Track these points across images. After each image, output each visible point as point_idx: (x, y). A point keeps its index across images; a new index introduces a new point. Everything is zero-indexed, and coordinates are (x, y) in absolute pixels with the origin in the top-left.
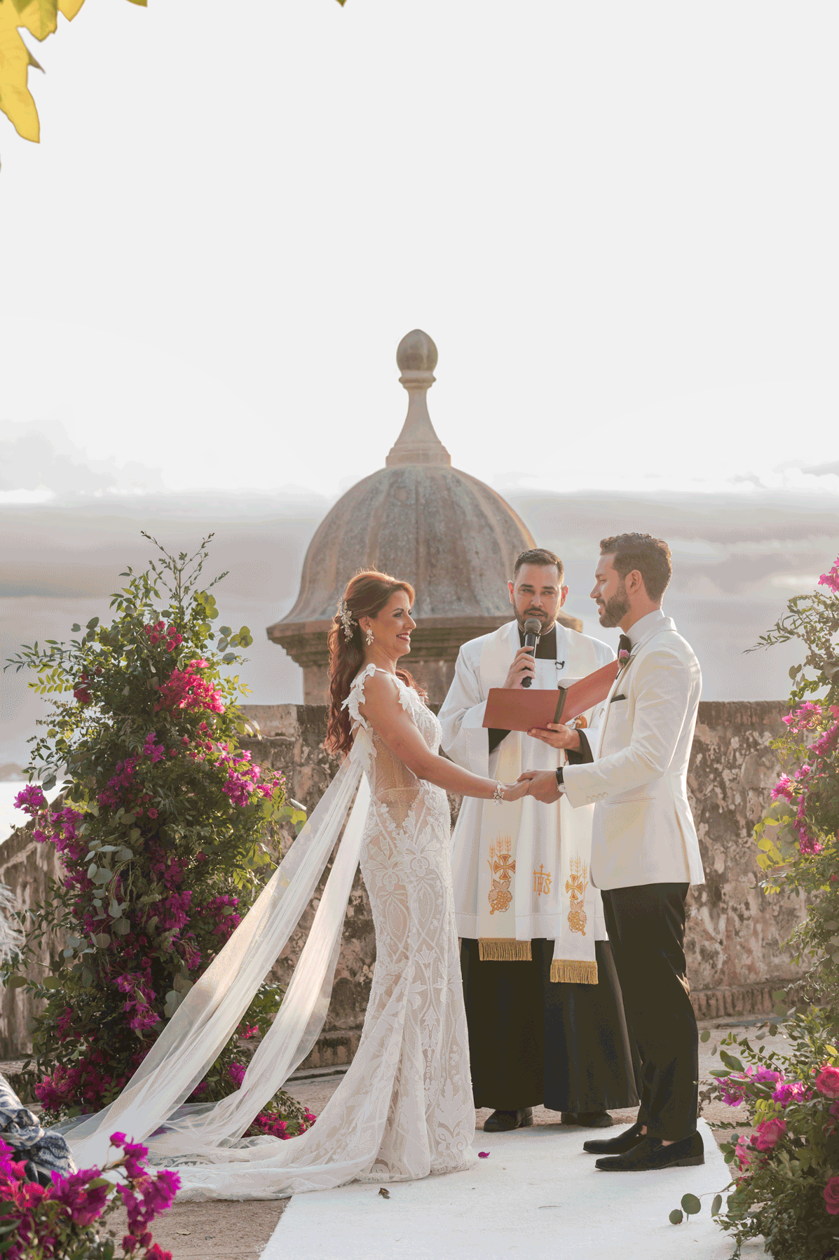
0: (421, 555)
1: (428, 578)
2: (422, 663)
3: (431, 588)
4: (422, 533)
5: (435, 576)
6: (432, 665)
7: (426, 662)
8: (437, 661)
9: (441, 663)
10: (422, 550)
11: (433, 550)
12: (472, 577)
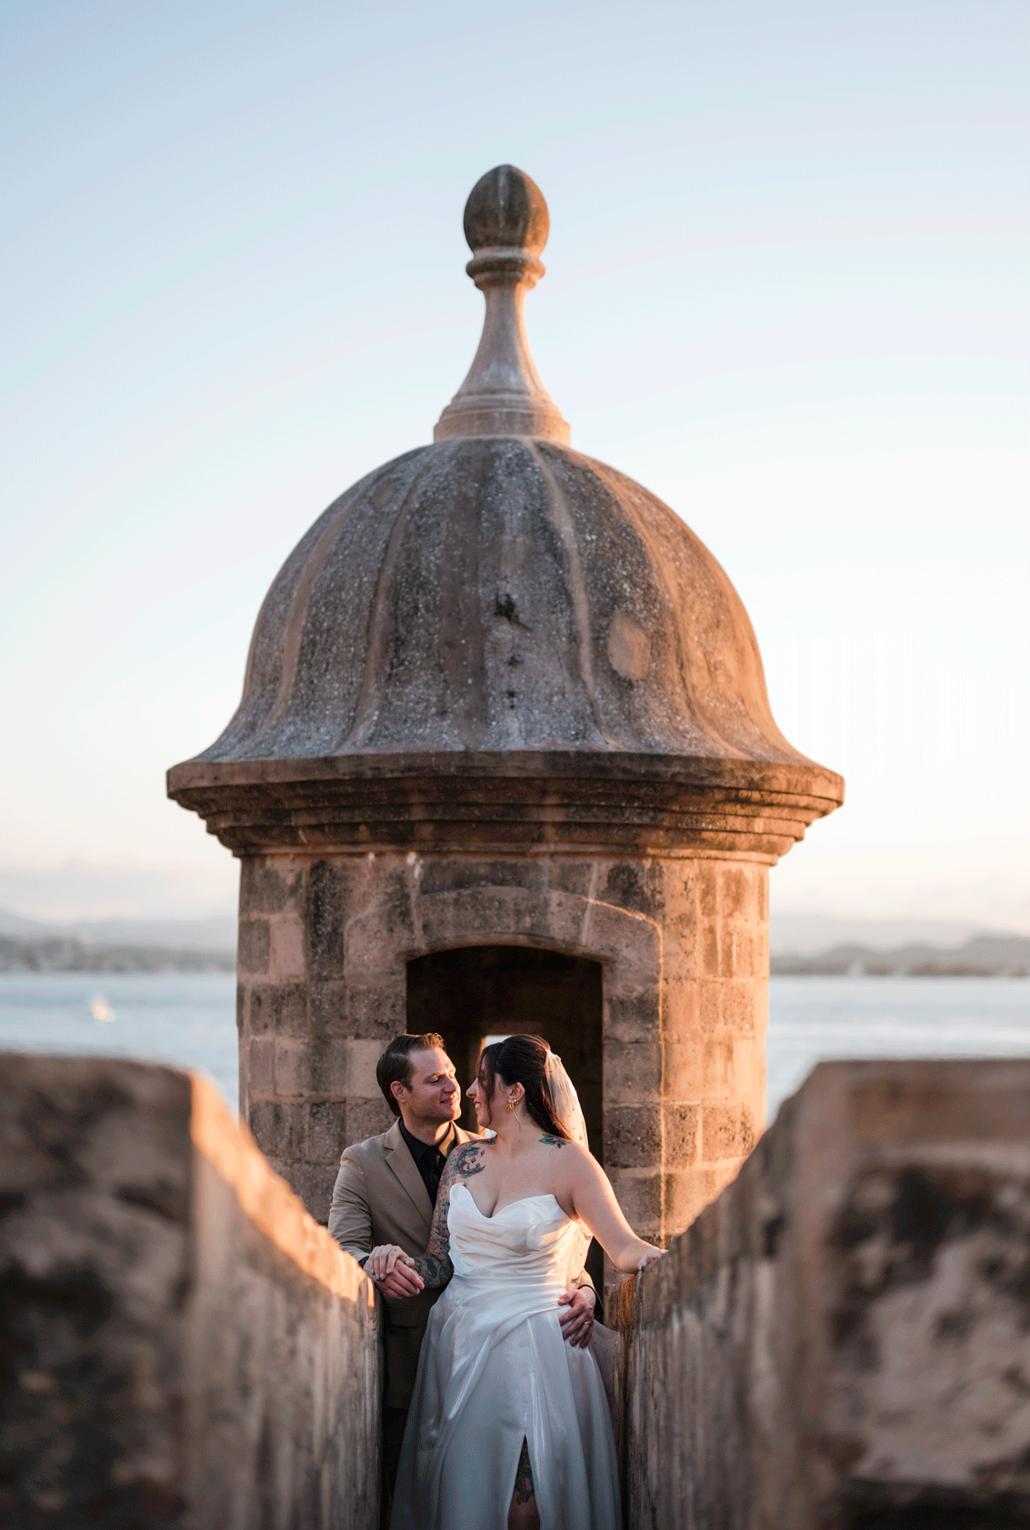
0: (378, 618)
1: (387, 669)
2: (371, 857)
3: (389, 691)
4: (389, 570)
5: (402, 663)
6: (392, 863)
7: (379, 855)
8: (404, 854)
9: (411, 858)
10: (382, 607)
11: (405, 608)
12: (490, 664)
